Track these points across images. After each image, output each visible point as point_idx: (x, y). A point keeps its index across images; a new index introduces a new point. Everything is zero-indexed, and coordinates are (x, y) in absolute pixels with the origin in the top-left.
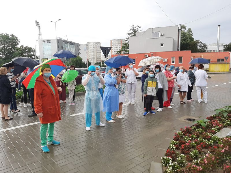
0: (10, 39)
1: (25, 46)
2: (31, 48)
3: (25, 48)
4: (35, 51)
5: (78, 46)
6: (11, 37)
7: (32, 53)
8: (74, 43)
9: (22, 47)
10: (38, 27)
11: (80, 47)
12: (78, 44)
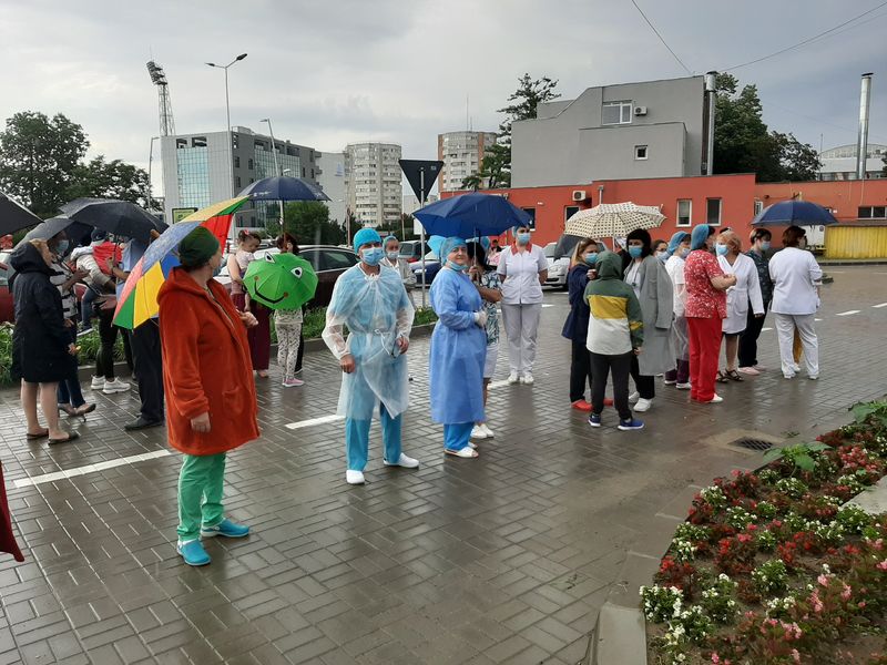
0: (53, 134)
1: (108, 161)
2: (132, 168)
3: (111, 169)
4: (146, 177)
5: (312, 160)
6: (54, 125)
7: (135, 187)
8: (298, 148)
9: (97, 163)
10: (158, 88)
11: (318, 163)
12: (312, 151)
